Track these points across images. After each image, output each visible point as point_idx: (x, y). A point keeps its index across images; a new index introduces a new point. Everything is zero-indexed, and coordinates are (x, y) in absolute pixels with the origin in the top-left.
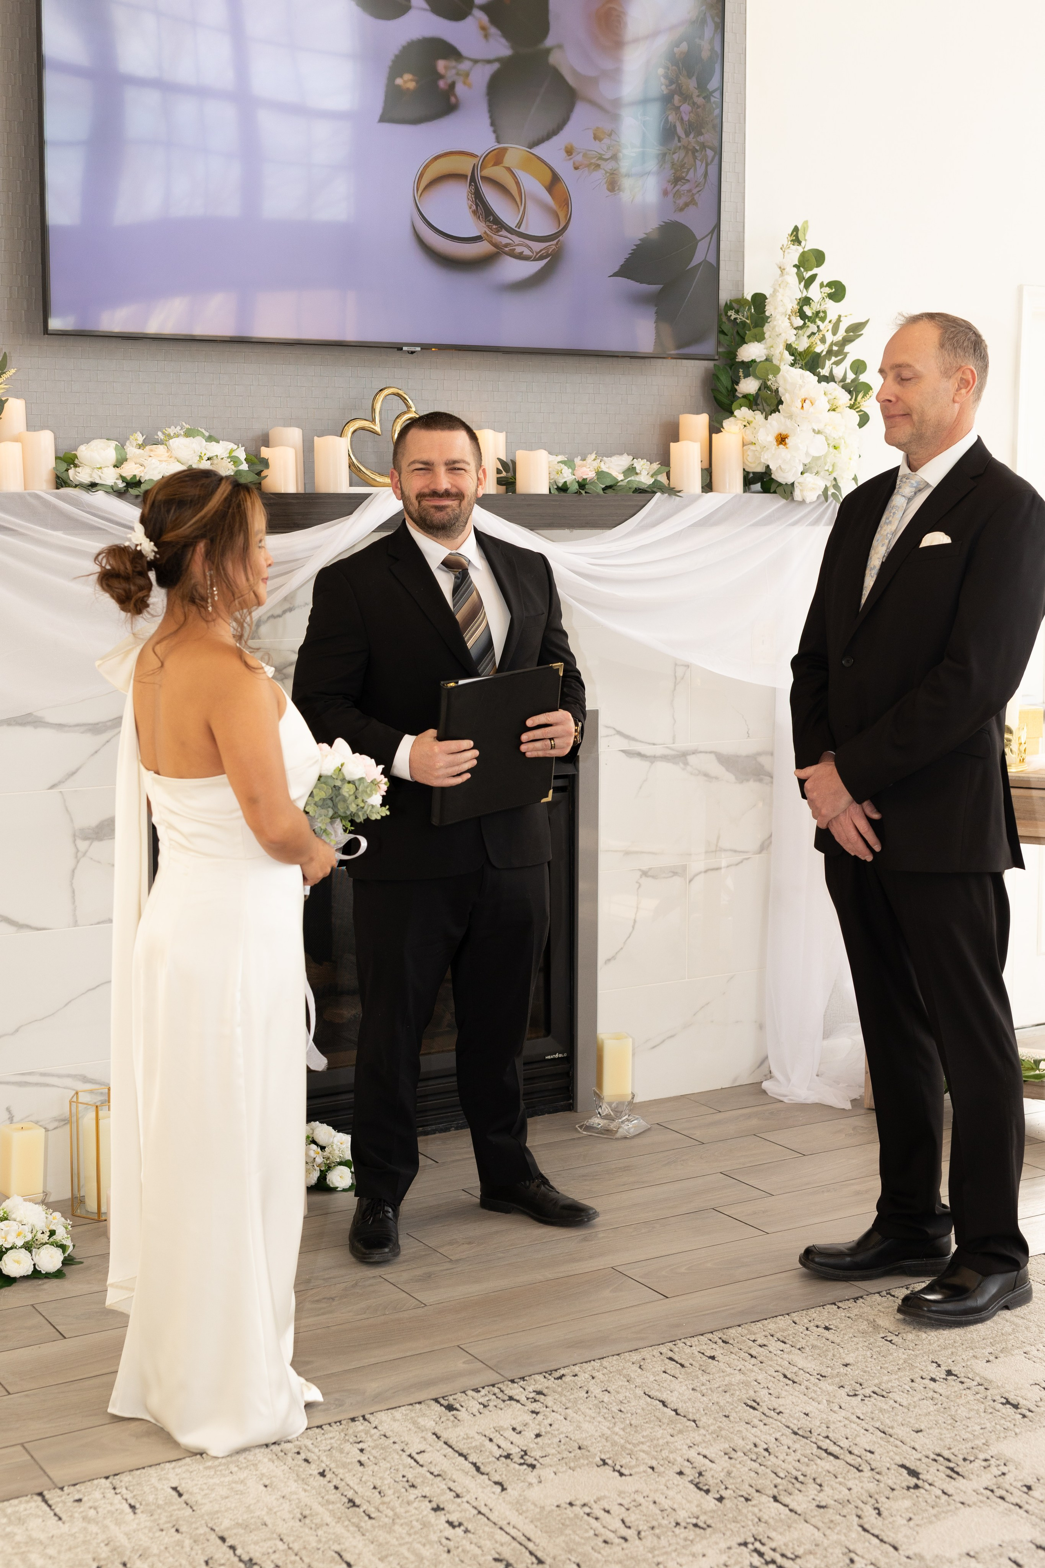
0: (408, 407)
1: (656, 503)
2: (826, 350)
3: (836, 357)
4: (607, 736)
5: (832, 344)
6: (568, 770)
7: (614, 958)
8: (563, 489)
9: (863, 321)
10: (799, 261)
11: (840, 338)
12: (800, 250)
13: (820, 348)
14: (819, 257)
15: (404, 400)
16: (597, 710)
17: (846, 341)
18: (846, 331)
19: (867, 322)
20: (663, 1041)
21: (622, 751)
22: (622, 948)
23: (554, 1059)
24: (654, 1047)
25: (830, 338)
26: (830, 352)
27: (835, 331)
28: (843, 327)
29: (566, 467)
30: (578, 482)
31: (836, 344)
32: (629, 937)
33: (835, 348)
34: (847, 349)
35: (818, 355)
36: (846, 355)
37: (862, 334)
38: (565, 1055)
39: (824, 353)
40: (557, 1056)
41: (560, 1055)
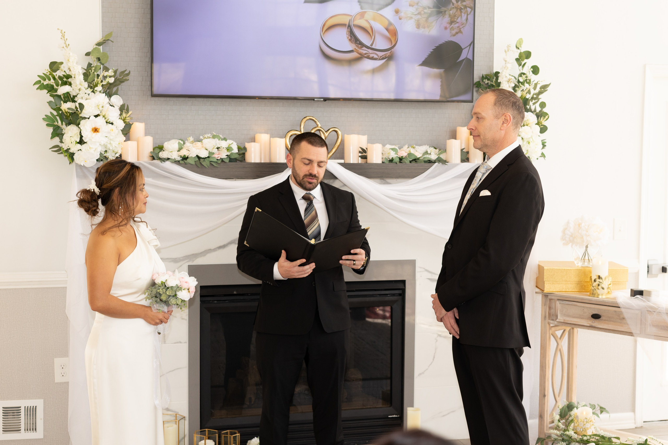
0: (317, 125)
1: (435, 167)
2: (531, 97)
3: (535, 100)
4: (420, 272)
5: (534, 95)
6: (401, 286)
7: (423, 373)
8: (391, 161)
9: (548, 83)
10: (519, 57)
11: (538, 92)
12: (519, 51)
13: (528, 96)
14: (528, 55)
15: (315, 122)
16: (415, 260)
17: (540, 93)
18: (541, 88)
19: (550, 84)
20: (449, 413)
21: (428, 279)
22: (427, 369)
23: (393, 417)
24: (444, 416)
25: (533, 92)
26: (532, 98)
27: (535, 88)
28: (539, 86)
29: (392, 151)
30: (399, 158)
31: (535, 94)
32: (431, 364)
33: (535, 96)
34: (540, 97)
35: (527, 99)
36: (539, 99)
37: (547, 90)
38: (399, 416)
39: (530, 98)
40: (394, 416)
41: (396, 416)
